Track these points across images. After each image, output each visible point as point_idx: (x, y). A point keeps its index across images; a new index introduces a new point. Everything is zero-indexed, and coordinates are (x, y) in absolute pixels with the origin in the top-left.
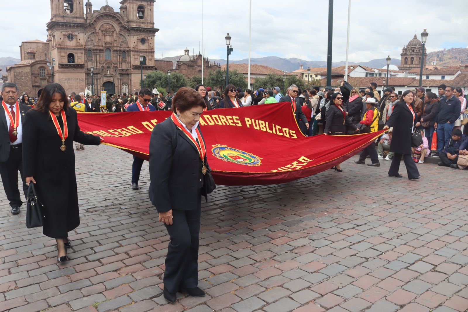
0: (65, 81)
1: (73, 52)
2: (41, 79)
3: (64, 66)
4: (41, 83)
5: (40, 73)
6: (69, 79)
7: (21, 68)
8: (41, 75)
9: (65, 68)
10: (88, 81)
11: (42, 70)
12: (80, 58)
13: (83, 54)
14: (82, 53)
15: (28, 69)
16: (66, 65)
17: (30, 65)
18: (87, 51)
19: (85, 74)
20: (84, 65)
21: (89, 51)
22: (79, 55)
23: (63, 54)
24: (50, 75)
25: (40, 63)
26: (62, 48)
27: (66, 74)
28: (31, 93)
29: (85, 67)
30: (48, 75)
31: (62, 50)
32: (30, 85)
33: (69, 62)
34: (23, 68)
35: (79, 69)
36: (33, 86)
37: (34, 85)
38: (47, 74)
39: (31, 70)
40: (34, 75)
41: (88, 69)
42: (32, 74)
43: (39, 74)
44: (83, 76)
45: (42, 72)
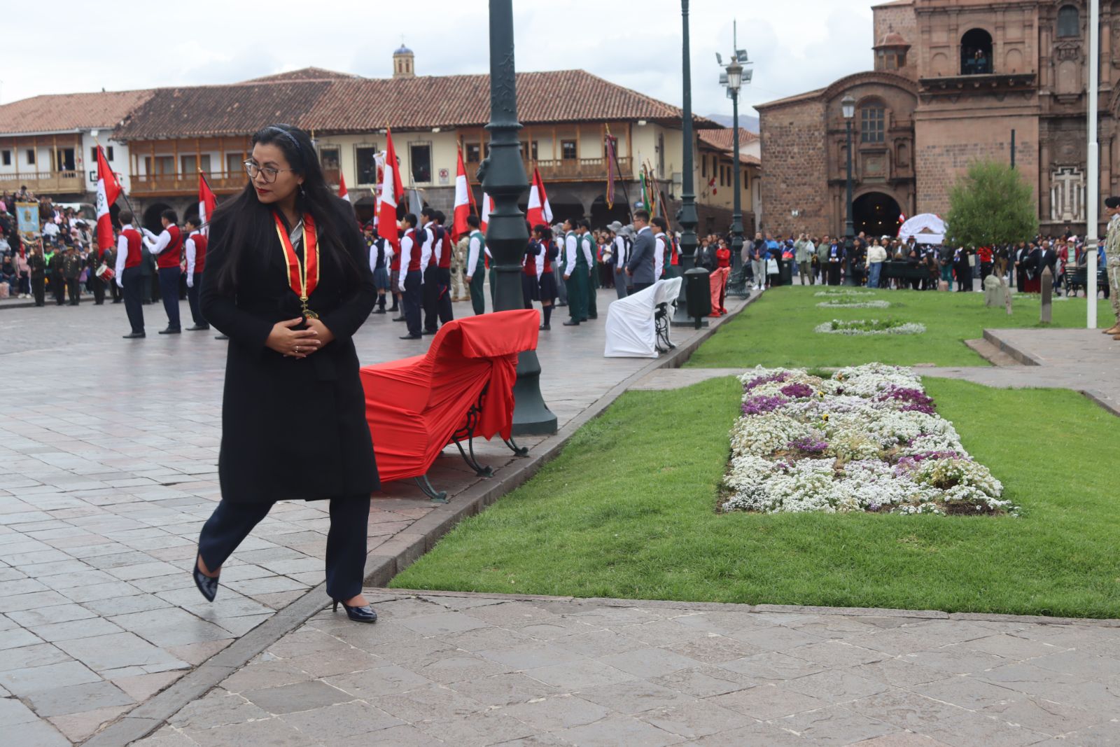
0: (944, 159)
1: (984, 22)
2: (866, 153)
3: (939, 88)
4: (864, 166)
5: (864, 125)
6: (963, 149)
7: (787, 110)
8: (865, 135)
9: (948, 98)
10: (1053, 155)
11: (873, 111)
12: (1019, 46)
13: (1031, 26)
14: (1027, 26)
15: (815, 114)
16: (950, 83)
17: (823, 95)
18: (1054, 14)
19: (1036, 120)
20: (1031, 77)
21: (1067, 13)
22: (1014, 33)
23: (940, 37)
24: (901, 135)
25: (862, 85)
26: (934, 12)
27: (951, 124)
28: (823, 212)
29: (1040, 87)
30: (895, 135)
31: (938, 20)
32: (819, 177)
33: (965, 69)
34: (797, 109)
35: (1009, 101)
36: (831, 184)
37: (836, 177)
38: (890, 131)
39: (827, 115)
40: (838, 137)
41: (1054, 97)
42: (831, 133)
43: (856, 133)
44: (1030, 131)
45: (872, 124)
